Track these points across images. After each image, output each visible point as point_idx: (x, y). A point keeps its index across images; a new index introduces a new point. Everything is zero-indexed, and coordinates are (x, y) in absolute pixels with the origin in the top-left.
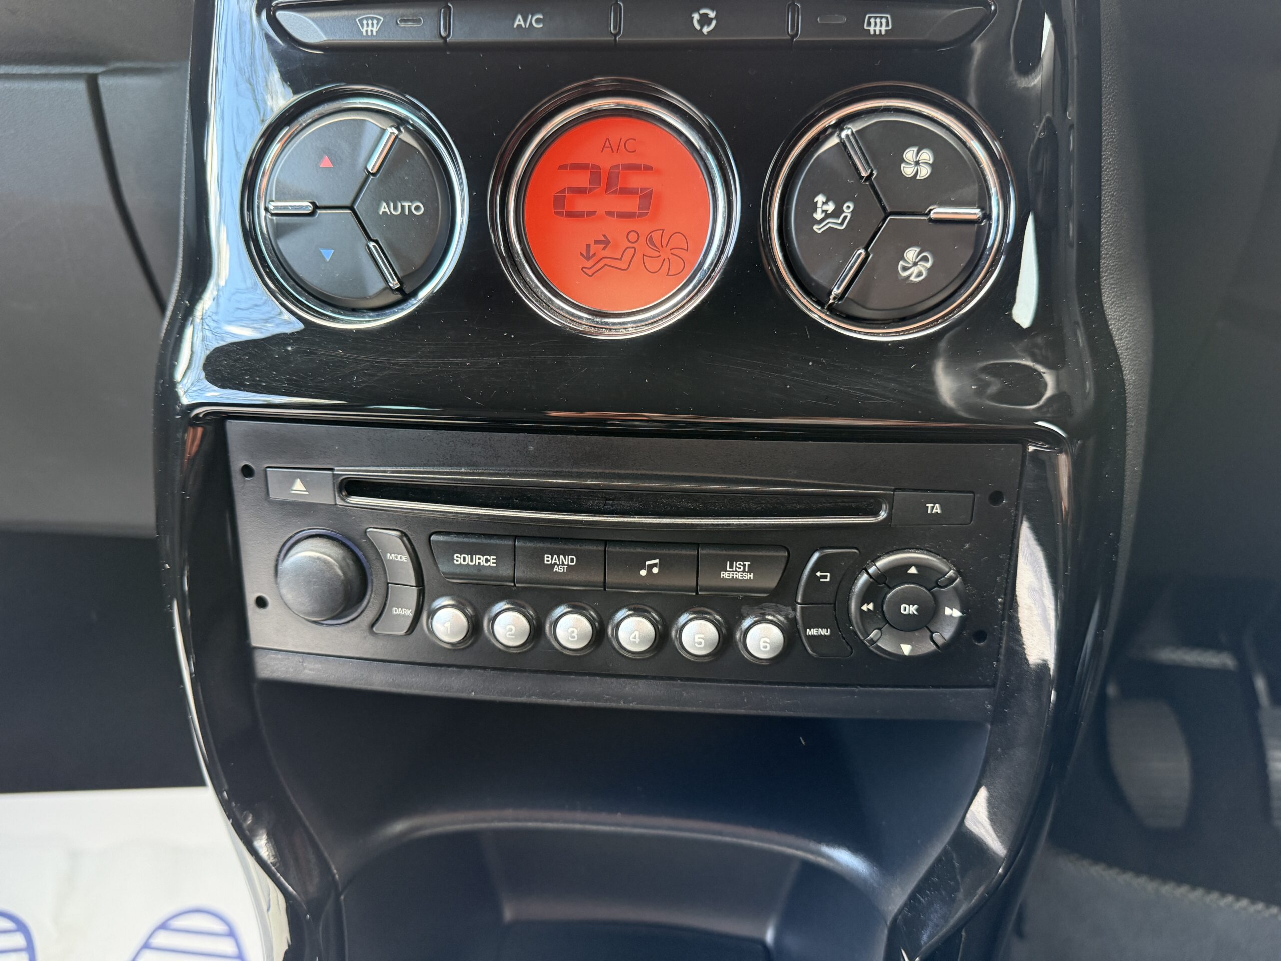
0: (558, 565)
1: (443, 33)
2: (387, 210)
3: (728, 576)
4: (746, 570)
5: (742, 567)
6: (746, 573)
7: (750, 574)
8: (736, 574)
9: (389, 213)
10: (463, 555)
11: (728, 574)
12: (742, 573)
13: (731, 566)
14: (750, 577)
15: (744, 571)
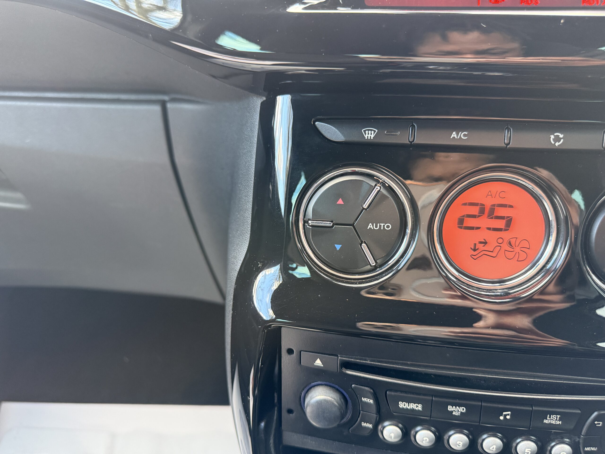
0: (455, 411)
1: (410, 140)
2: (372, 227)
3: (548, 422)
4: (558, 419)
5: (555, 418)
6: (558, 421)
7: (560, 422)
8: (552, 421)
9: (372, 228)
10: (404, 403)
11: (548, 421)
12: (555, 421)
13: (550, 417)
14: (560, 423)
15: (556, 420)
